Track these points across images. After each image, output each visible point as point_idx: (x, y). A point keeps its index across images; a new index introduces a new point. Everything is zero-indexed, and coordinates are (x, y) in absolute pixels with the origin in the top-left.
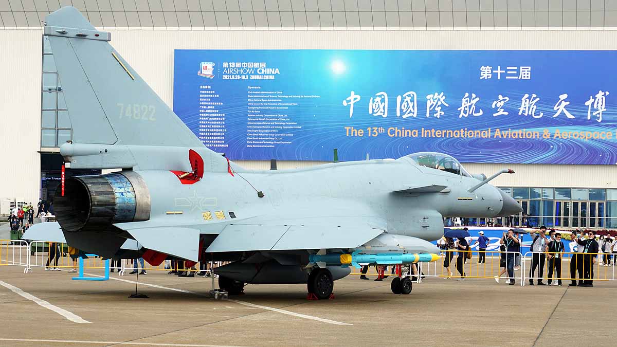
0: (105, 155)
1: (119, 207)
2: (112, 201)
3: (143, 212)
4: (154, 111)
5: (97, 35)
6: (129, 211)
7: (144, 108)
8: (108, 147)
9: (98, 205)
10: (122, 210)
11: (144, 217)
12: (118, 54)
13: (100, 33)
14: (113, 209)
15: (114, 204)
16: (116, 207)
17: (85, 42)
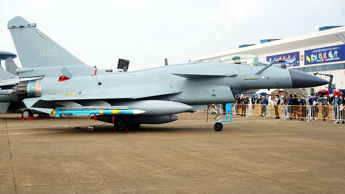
0: (32, 72)
1: (28, 92)
2: (25, 90)
3: (38, 93)
4: (57, 52)
5: (29, 25)
6: (33, 93)
7: (52, 52)
8: (33, 69)
9: (19, 92)
10: (30, 93)
11: (39, 96)
12: (39, 31)
13: (31, 24)
14: (26, 93)
15: (26, 91)
16: (27, 92)
17: (24, 29)
